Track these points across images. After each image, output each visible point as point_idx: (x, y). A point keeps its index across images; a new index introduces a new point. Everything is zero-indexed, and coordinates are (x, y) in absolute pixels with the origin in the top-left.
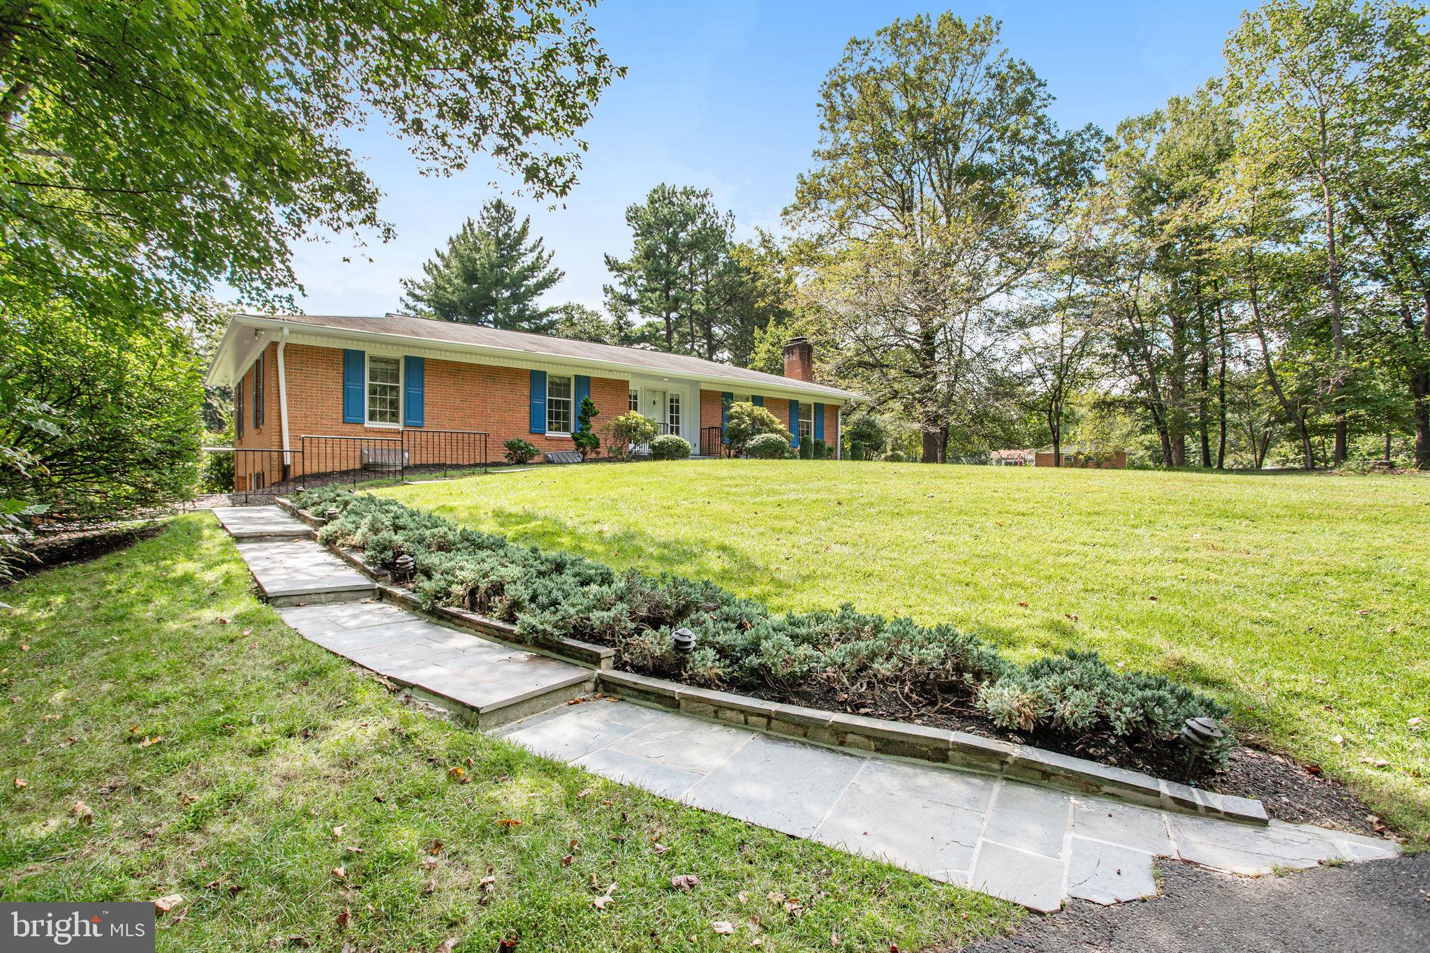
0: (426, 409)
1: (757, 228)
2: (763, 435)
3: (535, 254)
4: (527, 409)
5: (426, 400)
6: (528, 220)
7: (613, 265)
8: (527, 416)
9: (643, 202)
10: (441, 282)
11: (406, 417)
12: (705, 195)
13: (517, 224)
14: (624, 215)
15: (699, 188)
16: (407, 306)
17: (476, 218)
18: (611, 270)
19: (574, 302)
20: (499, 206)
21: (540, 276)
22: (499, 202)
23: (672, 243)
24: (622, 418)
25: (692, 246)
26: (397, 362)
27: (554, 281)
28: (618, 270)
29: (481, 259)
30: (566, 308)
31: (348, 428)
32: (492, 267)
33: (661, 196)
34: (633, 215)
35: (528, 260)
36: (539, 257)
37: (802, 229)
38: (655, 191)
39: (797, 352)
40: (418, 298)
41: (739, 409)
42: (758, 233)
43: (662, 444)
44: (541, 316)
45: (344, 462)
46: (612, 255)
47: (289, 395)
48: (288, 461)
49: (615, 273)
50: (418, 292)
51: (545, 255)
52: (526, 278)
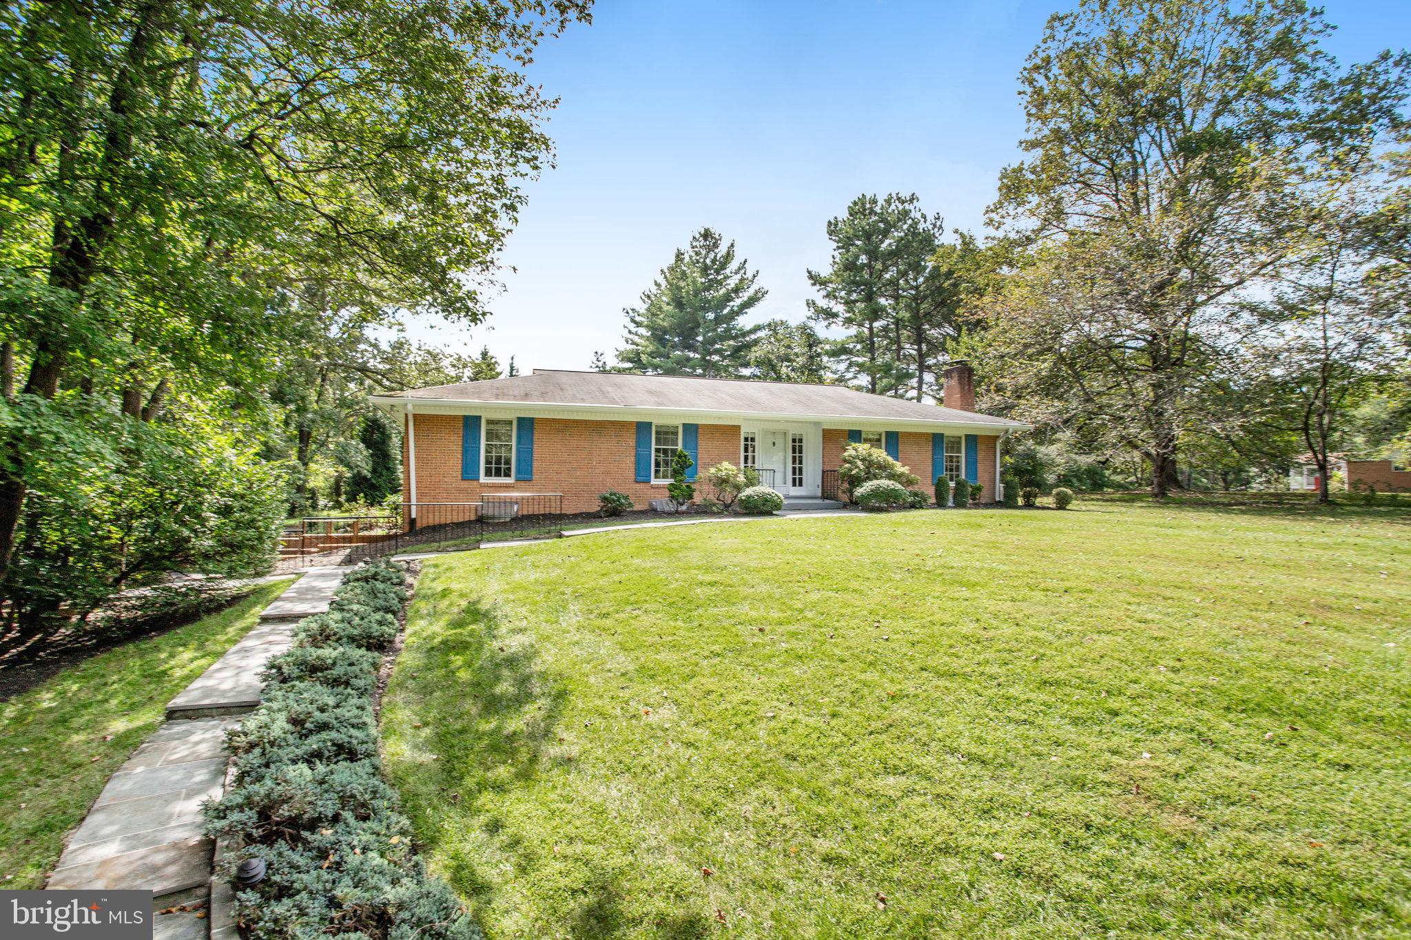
0: (535, 464)
1: (956, 231)
2: (876, 482)
3: (739, 276)
4: (633, 459)
5: (535, 456)
6: (732, 245)
7: (815, 279)
8: (632, 466)
9: (843, 215)
10: (653, 310)
11: (518, 471)
12: (913, 199)
13: (722, 250)
14: (825, 229)
15: (905, 194)
16: (630, 332)
17: (686, 247)
18: (814, 284)
19: (778, 318)
20: (707, 235)
21: (745, 296)
22: (707, 230)
23: (873, 254)
24: (713, 470)
25: (893, 254)
26: (510, 423)
27: (758, 299)
28: (821, 284)
29: (686, 287)
30: (769, 325)
31: (465, 484)
32: (696, 294)
33: (861, 208)
34: (833, 228)
35: (732, 282)
36: (742, 280)
37: (1007, 227)
38: (855, 203)
39: (955, 375)
40: (638, 324)
41: (853, 453)
42: (957, 236)
43: (749, 497)
44: (744, 334)
45: (461, 514)
46: (814, 270)
47: (417, 458)
48: (414, 516)
49: (818, 287)
50: (638, 319)
51: (749, 275)
52: (732, 300)
